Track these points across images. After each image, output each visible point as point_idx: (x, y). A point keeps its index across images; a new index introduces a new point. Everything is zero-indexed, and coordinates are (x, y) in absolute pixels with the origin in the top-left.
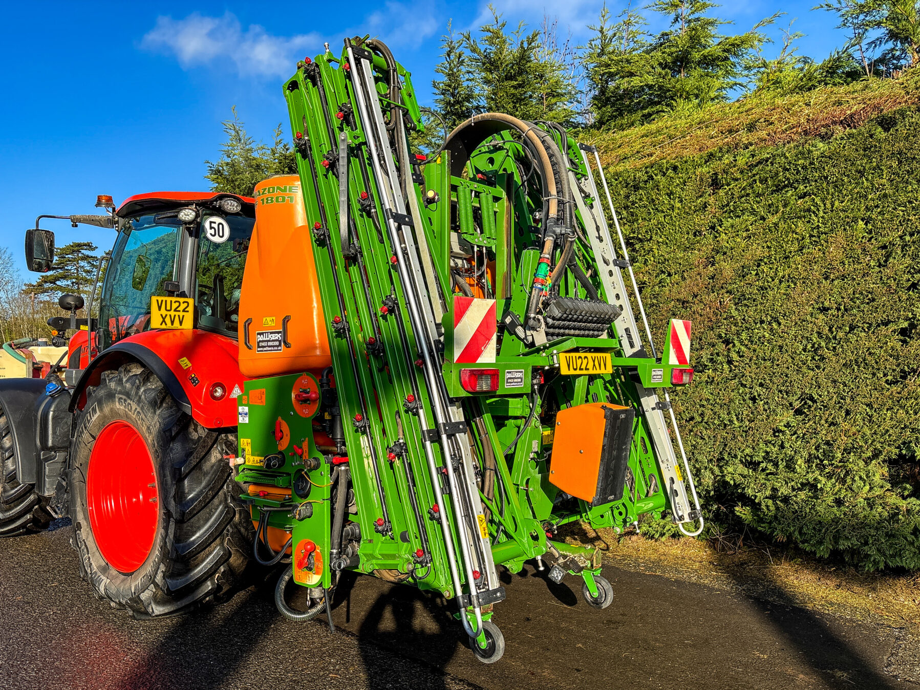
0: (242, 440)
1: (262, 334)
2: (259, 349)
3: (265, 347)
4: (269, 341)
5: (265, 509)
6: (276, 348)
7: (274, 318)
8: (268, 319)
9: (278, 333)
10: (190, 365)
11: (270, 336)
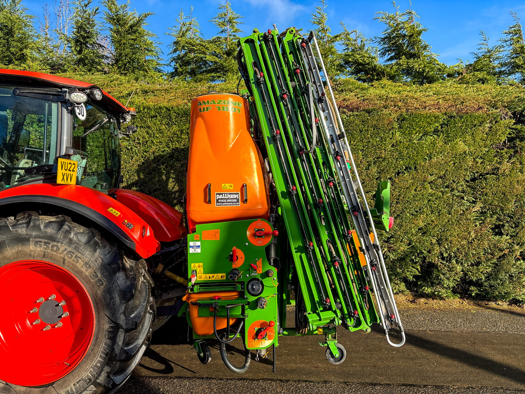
0: (192, 265)
1: (222, 194)
2: (217, 204)
3: (225, 202)
4: (228, 199)
5: (229, 306)
6: (235, 204)
7: (232, 185)
8: (227, 185)
9: (236, 194)
10: (119, 214)
11: (229, 196)
